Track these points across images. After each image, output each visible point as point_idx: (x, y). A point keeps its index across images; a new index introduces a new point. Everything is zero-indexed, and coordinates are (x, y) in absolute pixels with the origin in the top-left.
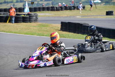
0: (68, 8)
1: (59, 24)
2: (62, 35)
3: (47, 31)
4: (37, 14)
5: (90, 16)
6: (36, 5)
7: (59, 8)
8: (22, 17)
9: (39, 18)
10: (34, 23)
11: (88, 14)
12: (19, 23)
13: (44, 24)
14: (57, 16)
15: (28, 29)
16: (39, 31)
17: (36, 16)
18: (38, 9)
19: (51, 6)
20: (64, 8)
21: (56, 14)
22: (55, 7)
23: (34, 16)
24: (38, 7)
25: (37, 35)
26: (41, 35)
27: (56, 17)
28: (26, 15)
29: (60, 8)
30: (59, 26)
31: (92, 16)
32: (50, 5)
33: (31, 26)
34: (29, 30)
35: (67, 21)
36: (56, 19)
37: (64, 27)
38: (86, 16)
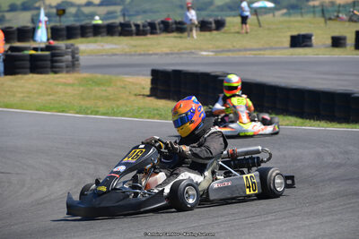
0: (174, 26)
1: (144, 75)
2: (154, 110)
3: (108, 99)
4: (77, 45)
5: (240, 50)
6: (72, 19)
7: (144, 26)
8: (28, 58)
9: (83, 59)
10: (68, 75)
11: (235, 44)
12: (19, 76)
13: (99, 76)
14: (139, 50)
15: (49, 95)
16: (83, 99)
17: (74, 53)
18: (79, 32)
19: (120, 20)
20: (162, 26)
21: (135, 46)
22: (132, 23)
23: (66, 54)
24: (78, 24)
25: (77, 113)
26: (89, 112)
27: (134, 55)
28: (42, 50)
29: (148, 28)
30: (146, 82)
31: (246, 50)
32: (116, 17)
33: (57, 85)
34: (51, 97)
35: (170, 68)
36: (136, 60)
37: (160, 87)
38: (229, 51)
